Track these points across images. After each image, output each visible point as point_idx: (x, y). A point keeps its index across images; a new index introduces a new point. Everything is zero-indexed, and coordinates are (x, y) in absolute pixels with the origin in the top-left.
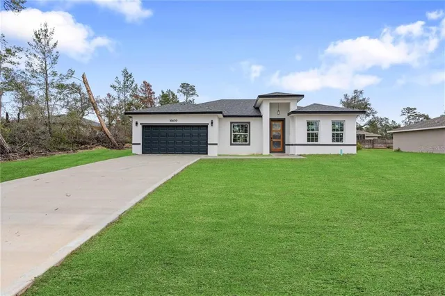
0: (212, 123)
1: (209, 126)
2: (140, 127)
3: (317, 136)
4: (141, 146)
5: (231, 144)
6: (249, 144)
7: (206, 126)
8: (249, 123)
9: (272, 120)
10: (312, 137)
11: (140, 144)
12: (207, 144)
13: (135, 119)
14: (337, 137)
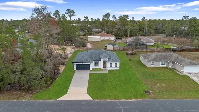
5: (95, 66)
6: (99, 66)
7: (90, 64)
8: (99, 62)
9: (103, 61)
10: (111, 66)
11: (75, 68)
12: (90, 68)
13: (74, 63)
14: (116, 66)
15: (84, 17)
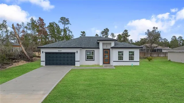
0: (77, 52)
1: (76, 53)
2: (44, 54)
3: (122, 57)
4: (45, 62)
5: (86, 60)
6: (94, 60)
7: (74, 53)
8: (94, 51)
9: (104, 49)
10: (121, 58)
11: (44, 61)
12: (75, 61)
13: (42, 50)
14: (131, 58)
15: (81, 32)
